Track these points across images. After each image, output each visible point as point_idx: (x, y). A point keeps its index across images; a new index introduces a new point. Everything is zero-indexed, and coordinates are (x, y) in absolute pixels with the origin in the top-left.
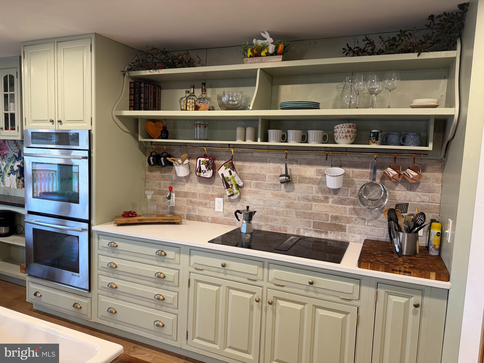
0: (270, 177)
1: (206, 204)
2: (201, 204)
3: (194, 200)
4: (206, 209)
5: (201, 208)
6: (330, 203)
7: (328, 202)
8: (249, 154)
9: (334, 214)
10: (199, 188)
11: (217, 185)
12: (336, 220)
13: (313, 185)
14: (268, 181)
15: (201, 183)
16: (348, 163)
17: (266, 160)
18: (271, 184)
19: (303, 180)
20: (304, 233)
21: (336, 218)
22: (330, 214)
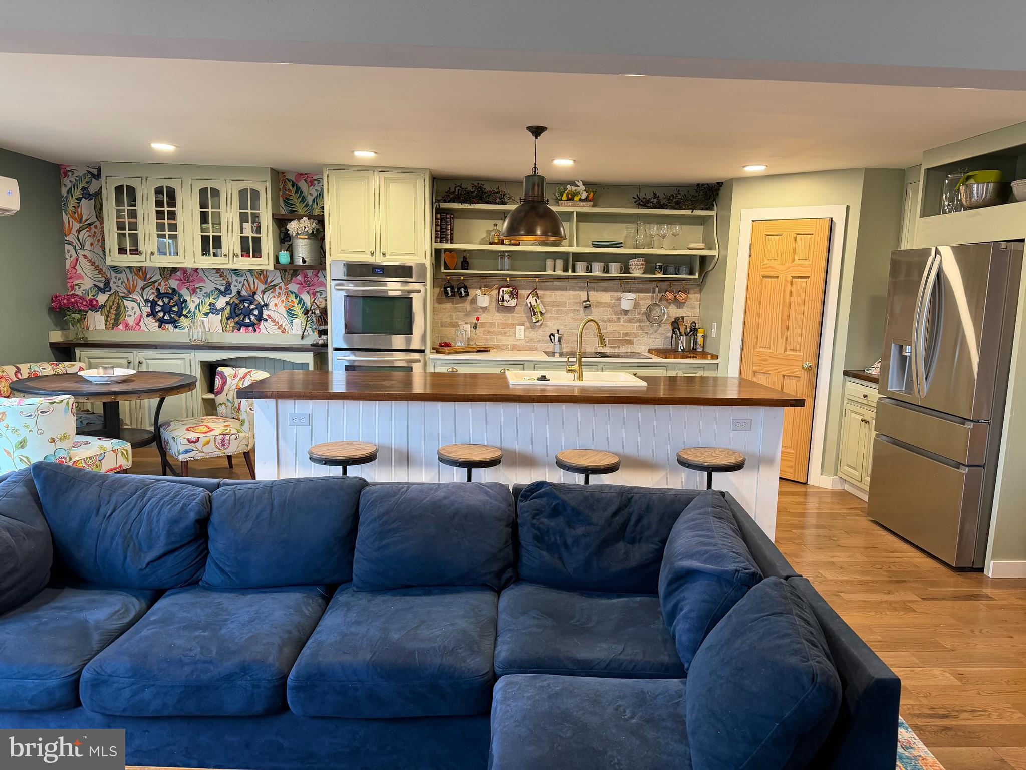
0: (570, 303)
1: (505, 333)
2: (500, 333)
3: (491, 330)
4: (505, 338)
5: (500, 337)
6: (622, 323)
7: (620, 322)
8: (549, 284)
9: (625, 332)
10: (497, 318)
11: (517, 314)
12: (626, 336)
13: (607, 309)
14: (568, 307)
15: (500, 313)
16: (635, 289)
17: (566, 288)
18: (572, 310)
19: (599, 304)
20: (601, 350)
21: (626, 334)
22: (622, 332)
